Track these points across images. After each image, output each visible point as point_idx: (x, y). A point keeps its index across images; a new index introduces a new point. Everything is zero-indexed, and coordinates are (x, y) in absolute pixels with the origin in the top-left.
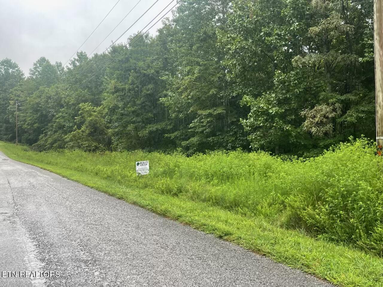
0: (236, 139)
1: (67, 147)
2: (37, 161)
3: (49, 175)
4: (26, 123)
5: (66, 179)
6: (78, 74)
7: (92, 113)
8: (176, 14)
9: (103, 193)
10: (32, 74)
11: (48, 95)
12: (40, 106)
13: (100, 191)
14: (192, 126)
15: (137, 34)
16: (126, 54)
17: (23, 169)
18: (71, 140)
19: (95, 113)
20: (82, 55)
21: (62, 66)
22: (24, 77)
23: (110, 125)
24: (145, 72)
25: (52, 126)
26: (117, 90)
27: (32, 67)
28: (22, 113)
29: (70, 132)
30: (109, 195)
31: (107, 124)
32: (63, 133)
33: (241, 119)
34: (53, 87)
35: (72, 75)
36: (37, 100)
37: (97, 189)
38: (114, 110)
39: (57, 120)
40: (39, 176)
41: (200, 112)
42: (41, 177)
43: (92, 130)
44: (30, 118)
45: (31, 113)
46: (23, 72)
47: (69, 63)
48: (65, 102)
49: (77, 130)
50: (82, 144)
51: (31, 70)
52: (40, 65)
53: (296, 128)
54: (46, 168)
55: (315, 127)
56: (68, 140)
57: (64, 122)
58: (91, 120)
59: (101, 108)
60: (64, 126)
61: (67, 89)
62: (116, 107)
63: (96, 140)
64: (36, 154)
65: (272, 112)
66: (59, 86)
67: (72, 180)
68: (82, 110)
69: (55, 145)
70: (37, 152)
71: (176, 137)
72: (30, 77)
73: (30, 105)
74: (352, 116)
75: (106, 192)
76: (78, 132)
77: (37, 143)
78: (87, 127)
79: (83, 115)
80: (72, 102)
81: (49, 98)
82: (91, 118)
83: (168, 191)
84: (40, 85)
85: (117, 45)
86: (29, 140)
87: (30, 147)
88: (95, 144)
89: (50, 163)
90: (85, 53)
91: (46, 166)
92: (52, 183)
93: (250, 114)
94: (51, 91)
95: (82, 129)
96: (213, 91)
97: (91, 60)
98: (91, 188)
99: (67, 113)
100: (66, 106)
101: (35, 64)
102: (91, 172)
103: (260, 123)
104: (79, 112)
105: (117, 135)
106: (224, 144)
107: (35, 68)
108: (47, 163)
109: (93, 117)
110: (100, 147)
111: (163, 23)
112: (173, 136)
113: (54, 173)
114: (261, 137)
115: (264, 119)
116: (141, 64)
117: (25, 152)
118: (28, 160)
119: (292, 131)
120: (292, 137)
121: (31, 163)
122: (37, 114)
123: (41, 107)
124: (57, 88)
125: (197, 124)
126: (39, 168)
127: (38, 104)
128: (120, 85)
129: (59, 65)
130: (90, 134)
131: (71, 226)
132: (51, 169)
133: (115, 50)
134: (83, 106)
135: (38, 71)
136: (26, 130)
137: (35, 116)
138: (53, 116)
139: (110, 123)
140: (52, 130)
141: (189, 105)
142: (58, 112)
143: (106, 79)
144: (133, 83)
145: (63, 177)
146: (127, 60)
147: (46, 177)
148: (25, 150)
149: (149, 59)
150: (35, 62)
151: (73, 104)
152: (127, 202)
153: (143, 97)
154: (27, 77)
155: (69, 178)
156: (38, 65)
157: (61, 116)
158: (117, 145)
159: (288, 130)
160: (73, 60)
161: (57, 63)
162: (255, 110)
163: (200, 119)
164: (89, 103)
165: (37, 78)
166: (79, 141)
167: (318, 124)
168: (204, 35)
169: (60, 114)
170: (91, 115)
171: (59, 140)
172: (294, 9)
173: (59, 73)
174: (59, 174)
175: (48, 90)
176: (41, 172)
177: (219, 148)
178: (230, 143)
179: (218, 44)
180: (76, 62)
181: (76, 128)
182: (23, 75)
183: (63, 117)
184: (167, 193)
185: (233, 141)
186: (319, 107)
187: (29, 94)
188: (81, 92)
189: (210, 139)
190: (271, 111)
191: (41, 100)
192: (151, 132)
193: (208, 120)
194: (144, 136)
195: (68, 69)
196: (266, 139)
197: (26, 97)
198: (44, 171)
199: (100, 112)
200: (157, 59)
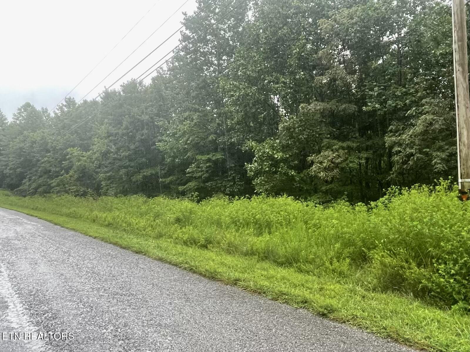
0: (234, 184)
1: (53, 192)
2: (22, 207)
3: (37, 222)
4: (8, 168)
5: (59, 227)
6: (66, 119)
7: (81, 158)
8: (170, 64)
9: (111, 245)
10: (16, 119)
11: (33, 139)
12: (24, 150)
13: (106, 242)
14: (190, 171)
15: (130, 80)
16: (120, 100)
17: (6, 215)
18: (58, 185)
19: (85, 158)
20: (70, 101)
21: (48, 112)
22: (7, 121)
23: (100, 170)
24: (140, 117)
25: (36, 171)
26: (109, 135)
27: (16, 112)
28: (4, 158)
29: (57, 176)
30: (121, 247)
31: (95, 169)
32: (48, 177)
33: (245, 163)
34: (38, 132)
35: (60, 120)
36: (22, 145)
37: (103, 239)
38: (106, 154)
39: (43, 165)
40: (26, 223)
41: (199, 157)
42: (29, 224)
43: (81, 175)
44: (12, 163)
45: (13, 157)
46: (6, 117)
47: (57, 109)
48: (52, 147)
49: (65, 175)
50: (70, 189)
51: (15, 115)
52: (25, 110)
53: (299, 173)
54: (33, 214)
55: (323, 172)
56: (54, 184)
57: (50, 166)
58: (80, 165)
59: (90, 154)
60: (50, 171)
61: (53, 134)
62: (108, 152)
63: (83, 185)
64: (19, 199)
65: (278, 157)
66: (44, 131)
67: (67, 228)
68: (71, 155)
69: (39, 190)
70: (20, 197)
71: (171, 182)
72: (14, 122)
73: (13, 150)
74: (353, 162)
75: (116, 244)
76: (65, 177)
77: (19, 188)
78: (75, 172)
79: (71, 160)
80: (60, 147)
81: (34, 142)
82: (79, 163)
83: (192, 242)
84: (24, 130)
85: (110, 90)
86: (11, 185)
87: (12, 192)
88: (82, 189)
89: (36, 209)
90: (73, 98)
91: (32, 212)
92: (44, 232)
93: (255, 159)
94: (37, 136)
95: (70, 174)
96: (212, 137)
97: (79, 107)
98: (94, 238)
99: (53, 158)
100: (52, 150)
101: (19, 109)
102: (87, 218)
103: (266, 168)
104: (67, 157)
105: (109, 179)
106: (222, 189)
107: (19, 113)
108: (33, 209)
109: (82, 162)
110: (89, 192)
111: (158, 72)
112: (168, 180)
113: (43, 219)
114: (266, 182)
115: (269, 164)
116: (135, 110)
117: (6, 197)
118: (12, 206)
119: (296, 176)
120: (296, 182)
121: (15, 209)
122: (20, 159)
123: (24, 152)
124: (43, 132)
125: (195, 169)
126: (25, 215)
127: (21, 149)
128: (113, 130)
129: (45, 111)
130: (78, 180)
131: (89, 299)
132: (39, 215)
133: (108, 96)
134: (72, 151)
135: (22, 116)
136: (7, 175)
137: (19, 161)
138: (38, 161)
139: (99, 168)
140: (36, 175)
141: (186, 151)
142: (43, 157)
143: (96, 125)
144: (127, 128)
145: (56, 224)
146: (121, 106)
147: (34, 225)
148: (7, 195)
149: (143, 105)
150: (20, 107)
151: (61, 149)
152: (149, 257)
153: (138, 142)
154: (10, 122)
155: (63, 226)
156: (23, 110)
157: (47, 161)
158: (107, 190)
159: (293, 176)
160: (61, 105)
161: (43, 109)
162: (261, 155)
163: (198, 164)
164: (78, 148)
165: (21, 123)
166: (66, 186)
167: (325, 169)
168: (203, 83)
169: (46, 159)
170: (79, 160)
171: (44, 185)
172: (299, 59)
173: (45, 118)
174: (50, 221)
175: (33, 135)
176: (27, 219)
177: (217, 192)
178: (228, 187)
179: (221, 90)
180: (64, 107)
181: (63, 173)
182: (6, 119)
183: (49, 162)
184: (191, 244)
185: (231, 186)
186: (326, 153)
187: (12, 138)
188: (69, 137)
189: (208, 184)
190: (276, 156)
191: (25, 145)
192: (145, 177)
193: (208, 165)
194: (137, 181)
195: (56, 114)
196: (271, 184)
197: (9, 141)
198: (31, 218)
199: (89, 157)
200: (152, 106)
